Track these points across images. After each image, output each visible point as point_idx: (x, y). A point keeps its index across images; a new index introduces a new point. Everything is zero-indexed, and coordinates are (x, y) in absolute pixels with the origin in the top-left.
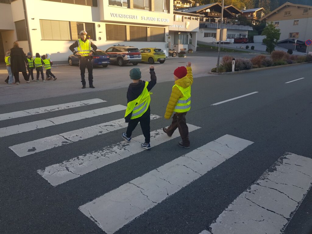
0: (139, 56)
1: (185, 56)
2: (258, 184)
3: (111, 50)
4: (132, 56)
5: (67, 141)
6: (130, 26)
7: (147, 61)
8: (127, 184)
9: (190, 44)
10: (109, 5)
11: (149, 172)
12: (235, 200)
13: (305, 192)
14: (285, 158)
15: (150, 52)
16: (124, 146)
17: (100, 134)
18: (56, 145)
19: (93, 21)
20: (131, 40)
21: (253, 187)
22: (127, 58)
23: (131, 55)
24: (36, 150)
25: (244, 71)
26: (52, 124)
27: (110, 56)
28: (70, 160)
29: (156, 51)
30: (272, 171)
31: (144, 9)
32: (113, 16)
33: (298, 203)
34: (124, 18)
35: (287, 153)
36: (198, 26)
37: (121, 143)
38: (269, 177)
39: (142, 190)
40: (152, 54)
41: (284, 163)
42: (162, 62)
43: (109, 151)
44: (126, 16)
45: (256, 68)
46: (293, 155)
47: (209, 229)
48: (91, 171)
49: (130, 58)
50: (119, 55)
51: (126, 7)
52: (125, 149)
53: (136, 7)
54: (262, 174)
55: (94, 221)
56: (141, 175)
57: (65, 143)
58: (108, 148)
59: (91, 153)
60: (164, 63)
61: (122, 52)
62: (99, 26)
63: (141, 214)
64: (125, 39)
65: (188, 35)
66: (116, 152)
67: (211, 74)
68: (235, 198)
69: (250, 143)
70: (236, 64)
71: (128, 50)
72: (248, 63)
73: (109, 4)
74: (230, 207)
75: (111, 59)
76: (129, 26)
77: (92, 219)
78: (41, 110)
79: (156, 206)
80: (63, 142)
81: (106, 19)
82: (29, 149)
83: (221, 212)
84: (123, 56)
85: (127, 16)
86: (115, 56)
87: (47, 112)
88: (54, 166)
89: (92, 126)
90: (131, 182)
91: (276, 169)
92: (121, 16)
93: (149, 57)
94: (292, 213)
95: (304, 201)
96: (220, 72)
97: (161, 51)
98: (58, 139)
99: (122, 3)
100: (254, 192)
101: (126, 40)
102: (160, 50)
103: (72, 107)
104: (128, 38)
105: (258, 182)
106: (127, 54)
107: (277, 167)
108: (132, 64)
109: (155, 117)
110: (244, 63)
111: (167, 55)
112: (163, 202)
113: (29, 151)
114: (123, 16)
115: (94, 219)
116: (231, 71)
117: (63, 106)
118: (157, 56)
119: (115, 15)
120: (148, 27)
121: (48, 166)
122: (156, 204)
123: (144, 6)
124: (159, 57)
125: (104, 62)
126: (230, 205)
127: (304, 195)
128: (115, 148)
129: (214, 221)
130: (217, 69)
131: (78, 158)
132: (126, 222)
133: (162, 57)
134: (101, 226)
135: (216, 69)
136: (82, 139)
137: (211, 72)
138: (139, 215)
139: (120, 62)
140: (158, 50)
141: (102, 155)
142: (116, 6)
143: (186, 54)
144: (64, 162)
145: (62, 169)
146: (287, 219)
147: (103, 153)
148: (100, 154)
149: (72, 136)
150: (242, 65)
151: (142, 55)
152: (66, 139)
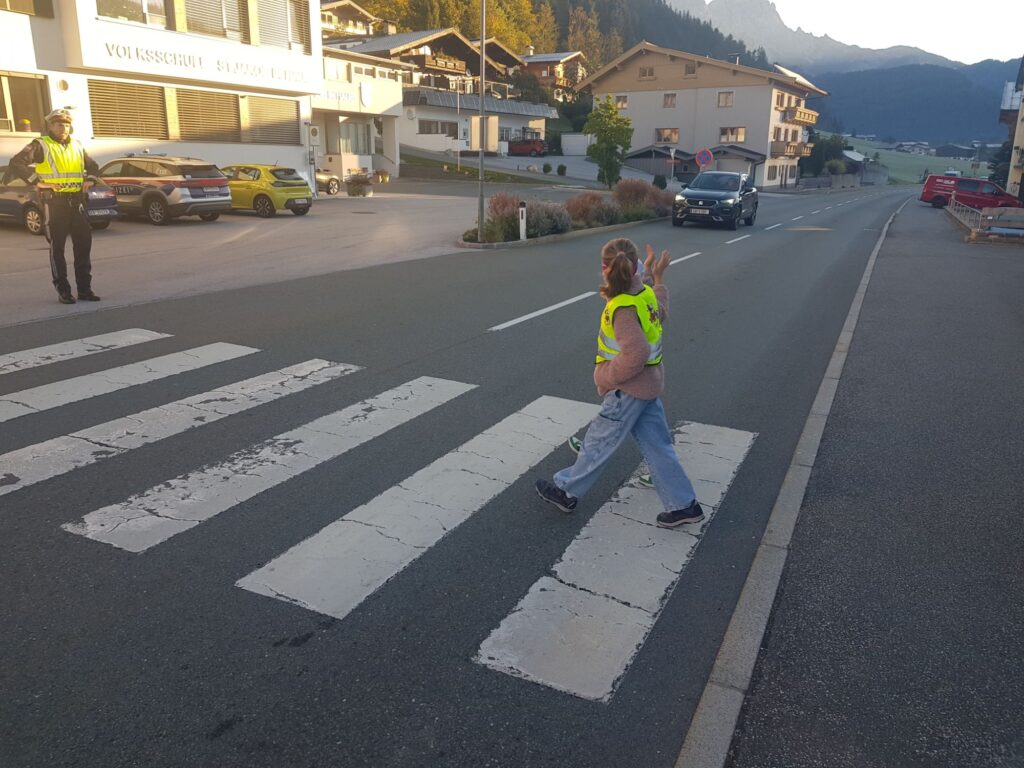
0: (224, 191)
1: (369, 191)
2: (632, 486)
3: (119, 172)
4: (199, 192)
5: (103, 448)
6: (178, 90)
7: (248, 206)
8: (337, 522)
9: (380, 156)
10: (100, 17)
11: (381, 492)
12: (591, 520)
13: (725, 489)
14: (679, 432)
15: (258, 178)
16: (287, 445)
17: (200, 423)
18: (79, 462)
19: (39, 67)
20: (188, 137)
21: (623, 492)
22: (181, 195)
23: (196, 188)
24: (19, 479)
25: (552, 237)
26: (24, 410)
27: (118, 190)
28: (148, 492)
29: (277, 173)
31: (224, 34)
32: (114, 52)
33: (714, 508)
34: (157, 61)
35: (680, 422)
36: (399, 98)
37: (276, 441)
39: (381, 530)
40: (265, 183)
42: (300, 210)
43: (251, 461)
44: (162, 56)
46: (694, 425)
47: (552, 574)
48: (224, 510)
49: (193, 196)
50: (149, 186)
51: (163, 27)
52: (295, 453)
53: (194, 26)
55: (287, 600)
56: (365, 501)
57: (104, 456)
58: (245, 454)
59: (203, 471)
60: (308, 214)
61: (157, 176)
62: (65, 86)
63: (396, 572)
64: (161, 132)
65: (368, 126)
66: (273, 462)
67: (463, 246)
68: (591, 516)
70: (531, 219)
71: (183, 170)
72: (560, 215)
73: (99, 14)
74: (584, 532)
75: (120, 200)
76: (174, 91)
77: (282, 599)
79: (425, 554)
80: (95, 453)
81: (87, 63)
83: (570, 543)
84: (163, 190)
85: (168, 55)
86: (136, 192)
88: (108, 509)
89: (165, 406)
90: (344, 517)
92: (145, 56)
93: (254, 195)
94: (704, 526)
95: (724, 503)
96: (490, 242)
97: (294, 175)
98: (73, 446)
99: (145, 10)
100: (627, 501)
101: (166, 136)
102: (291, 172)
103: (63, 358)
104: (174, 130)
106: (181, 185)
108: (197, 217)
109: (346, 370)
111: (312, 187)
112: (438, 544)
114: (154, 55)
115: (287, 598)
116: (518, 237)
117: (29, 358)
118: (284, 191)
119: (121, 52)
120: (243, 97)
121: (88, 512)
122: (424, 550)
123: (225, 26)
124: (290, 195)
125: (97, 213)
126: (584, 529)
127: (723, 494)
128: (266, 452)
129: (558, 560)
130: (479, 233)
131: (168, 485)
132: (370, 591)
133: (299, 197)
134: (311, 607)
135: (475, 232)
136: (151, 440)
137: (462, 241)
138: (393, 574)
139: (156, 212)
140: (283, 173)
141: (236, 472)
142: (123, 20)
143: (370, 187)
144: (132, 498)
145: (137, 515)
146: (696, 536)
147: (237, 467)
148: (227, 469)
149: (113, 437)
150: (546, 223)
151: (231, 186)
152: (101, 445)
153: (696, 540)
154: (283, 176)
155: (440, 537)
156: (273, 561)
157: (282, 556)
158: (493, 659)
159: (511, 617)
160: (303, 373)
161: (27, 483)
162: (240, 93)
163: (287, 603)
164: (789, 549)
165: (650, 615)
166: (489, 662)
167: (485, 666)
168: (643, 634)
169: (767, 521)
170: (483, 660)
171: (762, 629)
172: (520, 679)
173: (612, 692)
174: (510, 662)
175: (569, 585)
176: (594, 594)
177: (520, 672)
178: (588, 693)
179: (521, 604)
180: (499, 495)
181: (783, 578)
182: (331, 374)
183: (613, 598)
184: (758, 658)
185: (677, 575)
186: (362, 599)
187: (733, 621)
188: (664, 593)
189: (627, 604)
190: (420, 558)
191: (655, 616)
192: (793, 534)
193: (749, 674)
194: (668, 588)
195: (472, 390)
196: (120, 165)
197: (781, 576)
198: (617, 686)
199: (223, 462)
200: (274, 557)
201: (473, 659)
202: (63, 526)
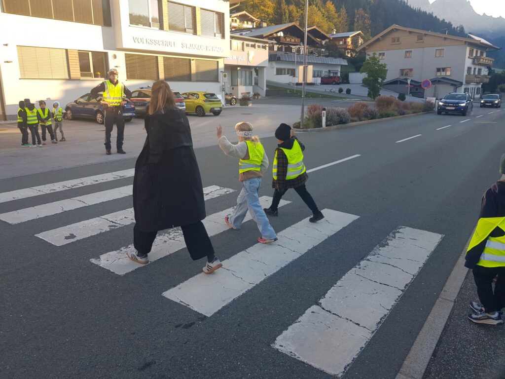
0: (182, 104)
1: (250, 103)
2: (368, 260)
3: (137, 95)
5: (114, 224)
6: (164, 57)
7: (193, 112)
9: (256, 86)
10: (131, 25)
11: (236, 254)
12: (343, 277)
13: (421, 265)
14: (398, 232)
15: (198, 98)
18: (102, 230)
19: (104, 49)
20: (168, 78)
21: (363, 263)
24: (75, 237)
25: (339, 126)
26: (82, 205)
27: (136, 104)
28: (130, 246)
29: (207, 96)
30: (384, 246)
31: (185, 30)
32: (136, 41)
33: (413, 275)
34: (155, 44)
35: (400, 226)
36: (267, 58)
38: (381, 252)
39: (233, 273)
40: (201, 101)
41: (397, 238)
42: (216, 113)
43: (178, 234)
44: (157, 42)
45: (356, 121)
46: (408, 228)
47: (319, 304)
48: (162, 257)
51: (158, 29)
53: (173, 28)
54: (372, 249)
55: (185, 305)
56: (228, 258)
57: (113, 228)
60: (220, 114)
62: (115, 57)
63: (239, 295)
64: (155, 77)
65: (251, 72)
68: (344, 274)
69: (356, 217)
70: (328, 117)
72: (344, 115)
74: (339, 283)
75: (137, 108)
76: (162, 58)
77: (182, 304)
78: (58, 187)
79: (254, 287)
80: (110, 226)
81: (125, 46)
82: (66, 236)
83: (330, 289)
85: (160, 42)
86: (144, 105)
87: (68, 189)
88: (111, 253)
91: (387, 244)
92: (150, 42)
93: (196, 106)
94: (407, 285)
95: (420, 273)
96: (306, 128)
97: (215, 96)
98: (101, 222)
99: (151, 21)
100: (364, 268)
102: (213, 95)
103: (103, 181)
104: (162, 76)
105: (369, 257)
107: (389, 242)
109: (227, 191)
110: (339, 115)
111: (223, 102)
112: (261, 283)
113: (67, 238)
114: (154, 42)
115: (185, 303)
116: (321, 126)
117: (88, 181)
118: (209, 104)
119: (140, 41)
120: (193, 60)
121: (102, 254)
122: (254, 285)
123: (186, 27)
124: (213, 106)
125: (126, 114)
126: (339, 281)
127: (420, 268)
129: (323, 297)
130: (301, 124)
132: (224, 304)
133: (217, 107)
134: (195, 309)
135: (299, 123)
138: (237, 297)
141: (170, 239)
142: (141, 26)
143: (251, 101)
144: (122, 249)
145: (123, 257)
146: (401, 290)
147: (171, 237)
148: (166, 237)
149: (119, 219)
150: (336, 118)
151: (185, 102)
152: (113, 222)
153: (401, 292)
154: (210, 96)
155: (263, 279)
156: (181, 284)
157: (185, 282)
158: (282, 346)
159: (294, 325)
160: (207, 193)
161: (79, 239)
162: (192, 58)
163: (184, 306)
164: (455, 302)
165: (370, 332)
166: (280, 348)
167: (277, 349)
168: (365, 342)
169: (444, 285)
170: (277, 347)
171: (434, 346)
172: (295, 359)
173: (344, 372)
174: (290, 349)
175: (327, 311)
176: (340, 317)
177: (295, 355)
178: (331, 371)
179: (300, 319)
180: (295, 260)
181: (450, 318)
182: (221, 193)
183: (351, 321)
184: (429, 362)
185: (388, 311)
186: (220, 308)
187: (418, 340)
188: (380, 320)
189: (358, 324)
190: (251, 289)
191: (373, 332)
192: (458, 294)
193: (423, 371)
194: (382, 318)
195: (288, 204)
196: (138, 93)
197: (449, 317)
198: (347, 369)
199: (165, 233)
200: (182, 282)
201: (272, 345)
202: (91, 260)
